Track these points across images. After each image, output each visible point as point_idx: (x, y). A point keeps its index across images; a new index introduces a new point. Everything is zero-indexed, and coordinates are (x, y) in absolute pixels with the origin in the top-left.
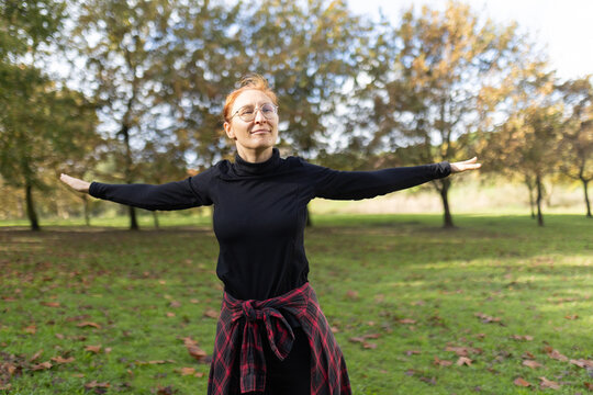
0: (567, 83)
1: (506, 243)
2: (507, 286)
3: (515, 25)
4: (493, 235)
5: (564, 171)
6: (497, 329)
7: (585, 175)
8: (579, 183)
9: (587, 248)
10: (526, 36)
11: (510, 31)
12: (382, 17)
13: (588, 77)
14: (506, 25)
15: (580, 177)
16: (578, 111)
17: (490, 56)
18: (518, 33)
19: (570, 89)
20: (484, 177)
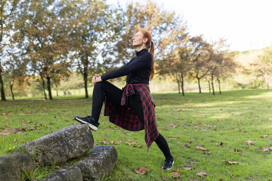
0: (193, 38)
1: (172, 101)
2: (179, 111)
3: (174, 14)
4: (166, 99)
5: (191, 74)
6: (181, 121)
7: (198, 76)
8: (196, 80)
9: (202, 102)
10: (178, 18)
11: (172, 15)
12: (119, 6)
13: (201, 36)
14: (170, 13)
15: (197, 77)
16: (197, 49)
17: (164, 25)
18: (175, 16)
19: (194, 40)
20: (161, 76)
